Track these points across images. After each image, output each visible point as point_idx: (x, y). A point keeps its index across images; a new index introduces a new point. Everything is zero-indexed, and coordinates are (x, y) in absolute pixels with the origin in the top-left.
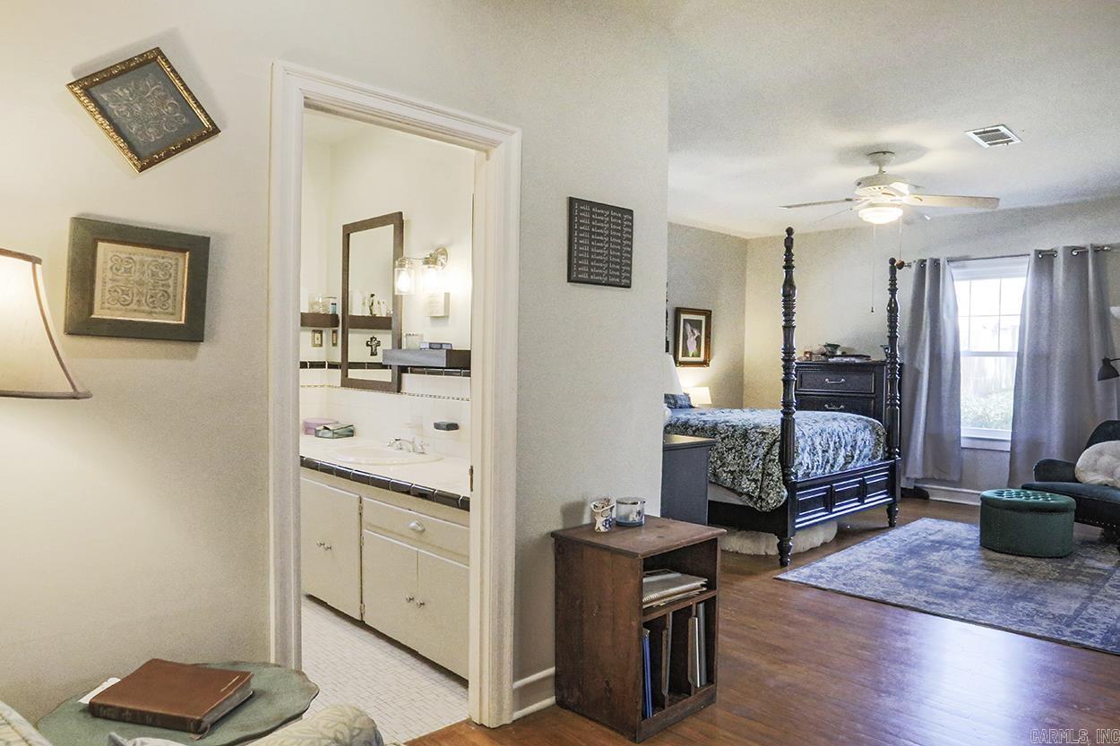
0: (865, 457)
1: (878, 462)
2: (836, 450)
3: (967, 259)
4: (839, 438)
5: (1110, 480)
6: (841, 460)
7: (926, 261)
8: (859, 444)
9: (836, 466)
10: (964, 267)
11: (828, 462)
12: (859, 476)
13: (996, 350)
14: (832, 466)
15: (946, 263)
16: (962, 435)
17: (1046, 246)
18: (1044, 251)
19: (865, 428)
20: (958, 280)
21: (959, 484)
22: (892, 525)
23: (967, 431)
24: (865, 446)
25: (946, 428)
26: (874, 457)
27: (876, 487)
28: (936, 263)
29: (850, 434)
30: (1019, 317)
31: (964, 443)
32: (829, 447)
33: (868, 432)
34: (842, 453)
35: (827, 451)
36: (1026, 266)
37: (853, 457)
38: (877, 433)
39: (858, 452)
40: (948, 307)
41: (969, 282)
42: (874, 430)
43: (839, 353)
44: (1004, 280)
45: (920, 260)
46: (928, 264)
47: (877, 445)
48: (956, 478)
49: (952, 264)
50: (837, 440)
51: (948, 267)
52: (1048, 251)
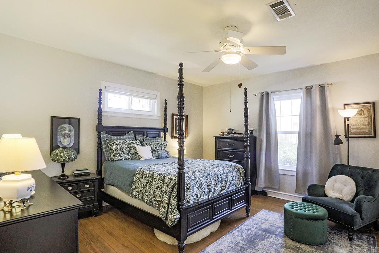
0: (233, 185)
1: (240, 187)
2: (216, 184)
3: (279, 91)
4: (218, 177)
5: (341, 196)
6: (219, 189)
7: (263, 93)
8: (229, 179)
9: (215, 193)
10: (278, 95)
11: (210, 191)
12: (229, 196)
13: (291, 131)
14: (213, 193)
15: (271, 93)
16: (279, 168)
17: (309, 85)
18: (308, 87)
19: (233, 170)
20: (276, 101)
21: (279, 190)
22: (248, 216)
23: (281, 166)
24: (233, 180)
25: (273, 165)
26: (238, 184)
27: (239, 200)
28: (267, 94)
29: (224, 175)
30: (299, 116)
31: (280, 172)
32: (211, 183)
33: (234, 172)
34: (219, 185)
35: (210, 186)
36: (301, 94)
37: (225, 186)
38: (240, 172)
39: (228, 183)
40: (272, 112)
41: (280, 101)
42: (238, 171)
43: (233, 133)
44: (293, 100)
45: (261, 92)
46: (264, 94)
47: (239, 178)
48: (277, 188)
49: (273, 94)
50: (217, 178)
51: (271, 95)
52: (309, 87)
